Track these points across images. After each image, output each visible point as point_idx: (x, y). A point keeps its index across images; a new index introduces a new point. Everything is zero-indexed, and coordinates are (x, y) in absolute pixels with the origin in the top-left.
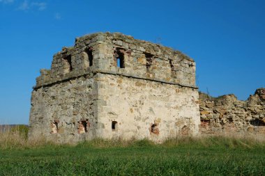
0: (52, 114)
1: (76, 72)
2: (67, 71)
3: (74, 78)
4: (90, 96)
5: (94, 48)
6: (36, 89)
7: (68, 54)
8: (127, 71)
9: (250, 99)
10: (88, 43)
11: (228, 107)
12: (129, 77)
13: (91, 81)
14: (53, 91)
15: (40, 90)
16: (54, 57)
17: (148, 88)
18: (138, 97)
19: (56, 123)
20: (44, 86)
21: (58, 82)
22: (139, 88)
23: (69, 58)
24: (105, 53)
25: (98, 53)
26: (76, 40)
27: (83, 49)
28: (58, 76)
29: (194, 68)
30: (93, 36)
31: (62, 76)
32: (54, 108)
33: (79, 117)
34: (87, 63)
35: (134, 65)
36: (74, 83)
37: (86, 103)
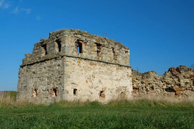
0: (33, 84)
1: (49, 56)
2: (43, 55)
3: (48, 60)
4: (59, 72)
5: (62, 40)
6: (22, 67)
7: (44, 43)
8: (84, 55)
9: (165, 74)
10: (58, 36)
11: (151, 80)
12: (85, 59)
13: (60, 62)
14: (33, 68)
15: (25, 68)
16: (35, 45)
17: (98, 67)
18: (91, 73)
19: (36, 90)
20: (28, 65)
21: (37, 62)
22: (92, 67)
23: (45, 46)
24: (69, 43)
25: (65, 43)
26: (50, 34)
27: (55, 40)
28: (37, 59)
29: (129, 53)
30: (61, 32)
31: (40, 58)
32: (35, 80)
33: (51, 86)
34: (57, 50)
35: (89, 51)
36: (48, 63)
37: (56, 76)
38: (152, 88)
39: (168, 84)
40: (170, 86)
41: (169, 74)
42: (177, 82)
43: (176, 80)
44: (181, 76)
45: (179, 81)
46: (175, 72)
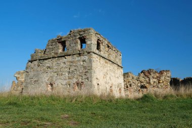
0: (47, 78)
1: (70, 52)
2: (60, 51)
3: (70, 55)
4: (85, 68)
5: (87, 37)
6: (31, 61)
7: (63, 40)
8: (102, 53)
10: (81, 33)
12: (103, 57)
14: (48, 63)
15: (36, 63)
16: (49, 41)
19: (51, 85)
20: (39, 60)
21: (53, 57)
23: (63, 44)
25: (91, 40)
26: (71, 32)
27: (77, 37)
28: (53, 54)
29: (121, 56)
31: (57, 53)
32: (49, 75)
33: (75, 80)
34: (79, 46)
36: (69, 58)
37: (81, 71)
38: (131, 85)
39: (141, 82)
40: (143, 84)
41: (142, 75)
42: (148, 81)
43: (147, 79)
44: (151, 77)
45: (149, 80)
46: (147, 74)
